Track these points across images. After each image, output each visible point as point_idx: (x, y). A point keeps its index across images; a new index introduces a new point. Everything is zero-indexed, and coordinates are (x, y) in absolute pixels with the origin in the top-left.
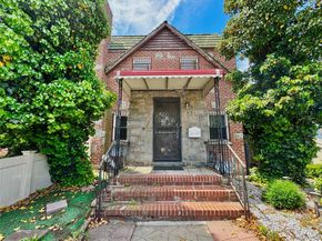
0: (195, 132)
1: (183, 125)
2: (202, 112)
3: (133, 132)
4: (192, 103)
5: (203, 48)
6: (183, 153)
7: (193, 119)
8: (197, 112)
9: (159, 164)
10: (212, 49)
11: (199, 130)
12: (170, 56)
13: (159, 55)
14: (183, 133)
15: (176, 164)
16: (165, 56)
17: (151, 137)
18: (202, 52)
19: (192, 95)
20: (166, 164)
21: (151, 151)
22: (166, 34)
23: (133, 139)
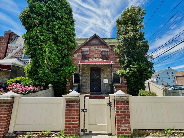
0: (106, 81)
1: (101, 78)
2: (109, 73)
3: (83, 81)
4: (105, 70)
5: (110, 45)
6: (101, 89)
7: (105, 76)
8: (107, 73)
9: (92, 93)
10: (114, 46)
11: (107, 80)
12: (97, 48)
13: (93, 48)
14: (102, 81)
15: (99, 93)
16: (95, 48)
17: (90, 82)
18: (110, 47)
19: (105, 67)
20: (95, 93)
21: (89, 88)
22: (95, 39)
23: (83, 83)
